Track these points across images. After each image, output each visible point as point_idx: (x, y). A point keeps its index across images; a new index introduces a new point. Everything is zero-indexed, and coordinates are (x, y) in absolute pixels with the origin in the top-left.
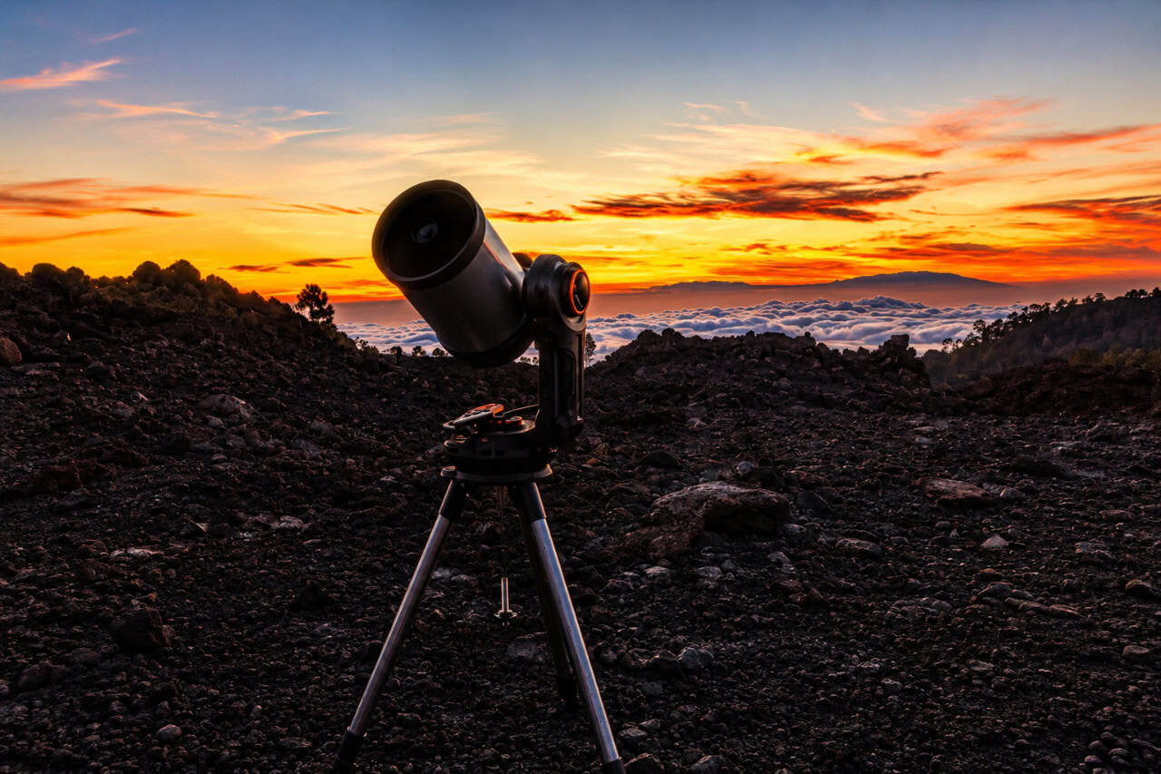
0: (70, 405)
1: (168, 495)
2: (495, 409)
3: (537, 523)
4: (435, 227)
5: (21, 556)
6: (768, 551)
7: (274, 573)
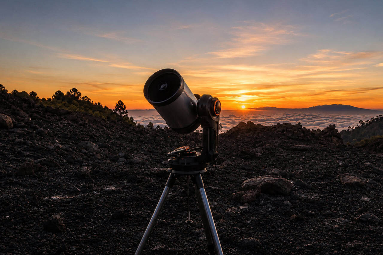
0: (31, 144)
1: (66, 177)
2: (186, 148)
3: (201, 189)
4: (166, 85)
5: (11, 198)
6: (283, 201)
7: (104, 206)
